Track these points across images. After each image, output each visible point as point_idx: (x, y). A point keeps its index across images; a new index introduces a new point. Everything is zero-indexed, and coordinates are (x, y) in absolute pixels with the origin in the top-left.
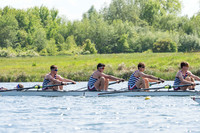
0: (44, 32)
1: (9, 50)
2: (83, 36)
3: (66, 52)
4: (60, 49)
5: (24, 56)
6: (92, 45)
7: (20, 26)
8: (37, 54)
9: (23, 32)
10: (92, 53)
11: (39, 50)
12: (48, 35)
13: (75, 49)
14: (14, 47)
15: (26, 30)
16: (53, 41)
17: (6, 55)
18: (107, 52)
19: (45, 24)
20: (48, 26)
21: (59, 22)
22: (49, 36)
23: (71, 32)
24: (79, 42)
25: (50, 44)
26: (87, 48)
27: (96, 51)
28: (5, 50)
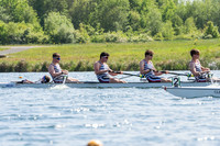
0: (159, 13)
1: (119, 35)
2: (204, 17)
3: (185, 36)
4: (177, 33)
5: (135, 41)
6: (215, 29)
7: (132, 7)
8: (150, 38)
9: (135, 14)
10: (214, 37)
11: (153, 34)
12: (164, 16)
13: (194, 32)
14: (124, 31)
15: (139, 11)
16: (169, 23)
17: (115, 40)
19: (160, 4)
20: (164, 6)
21: (176, 1)
22: (164, 18)
23: (190, 13)
24: (200, 24)
25: (166, 27)
26: (209, 31)
27: (219, 35)
28: (114, 34)
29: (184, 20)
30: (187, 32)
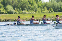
0: (37, 6)
1: (26, 11)
2: (49, 7)
3: (44, 12)
4: (42, 11)
5: (30, 13)
6: (52, 10)
7: (29, 4)
8: (35, 12)
9: (30, 6)
10: (52, 12)
11: (35, 11)
12: (38, 6)
13: (47, 11)
15: (31, 5)
16: (40, 8)
17: (25, 13)
18: (57, 12)
19: (37, 3)
20: (38, 4)
21: (41, 2)
22: (38, 7)
23: (45, 6)
24: (48, 9)
25: (39, 9)
26: (51, 10)
27: (53, 11)
29: (44, 7)
30: (44, 11)
